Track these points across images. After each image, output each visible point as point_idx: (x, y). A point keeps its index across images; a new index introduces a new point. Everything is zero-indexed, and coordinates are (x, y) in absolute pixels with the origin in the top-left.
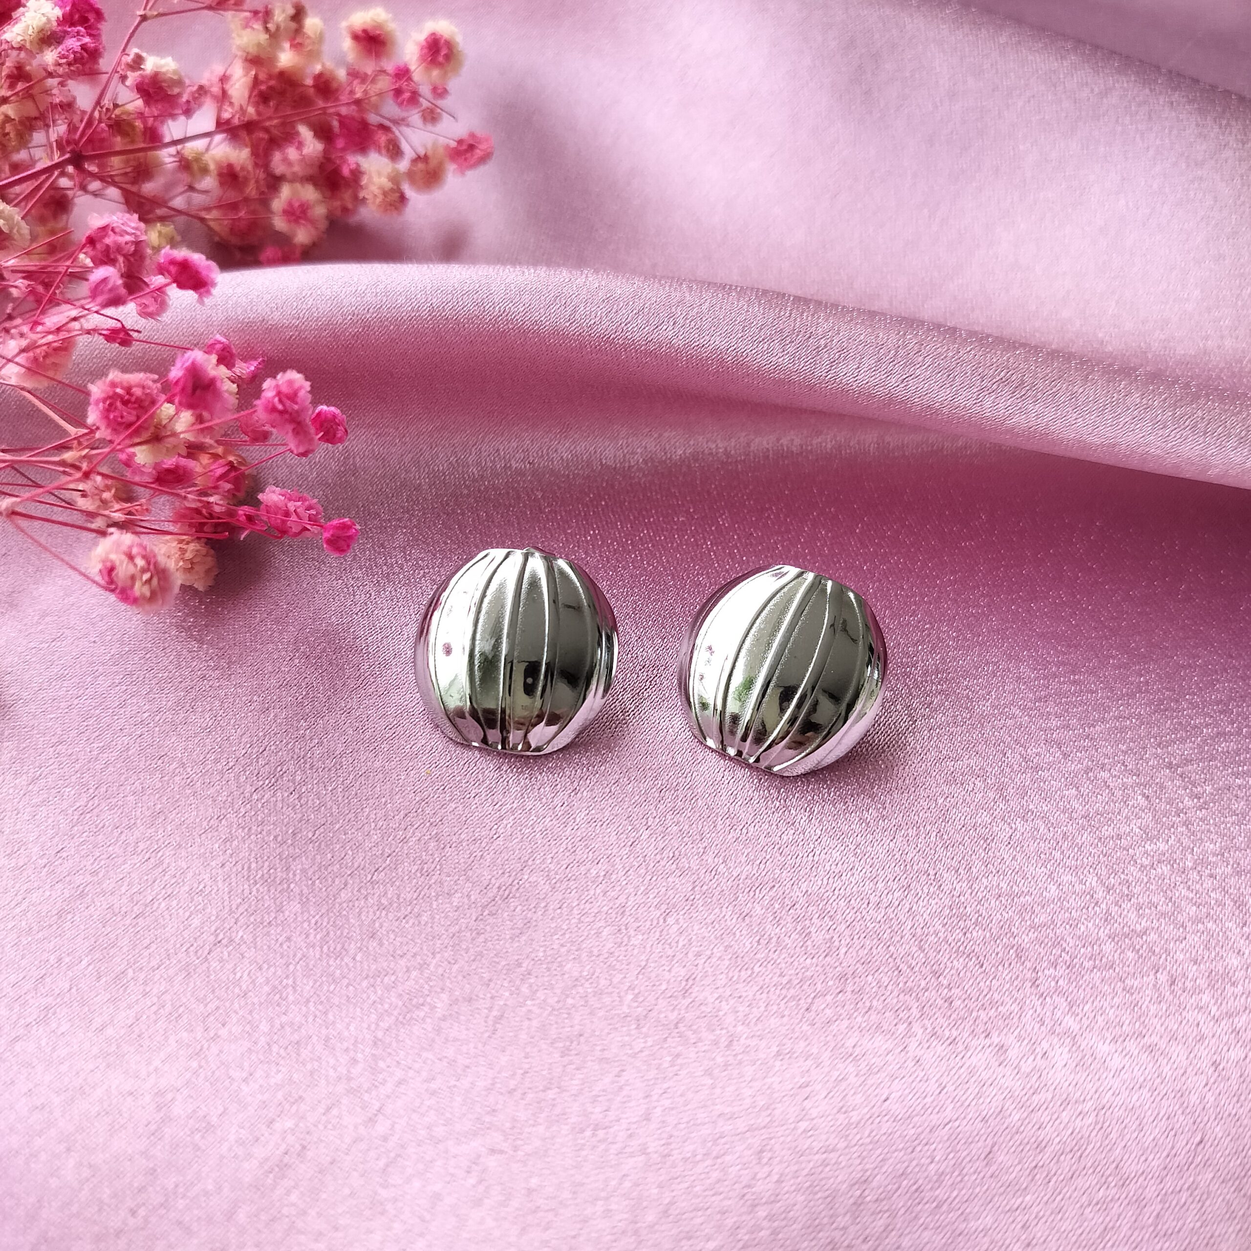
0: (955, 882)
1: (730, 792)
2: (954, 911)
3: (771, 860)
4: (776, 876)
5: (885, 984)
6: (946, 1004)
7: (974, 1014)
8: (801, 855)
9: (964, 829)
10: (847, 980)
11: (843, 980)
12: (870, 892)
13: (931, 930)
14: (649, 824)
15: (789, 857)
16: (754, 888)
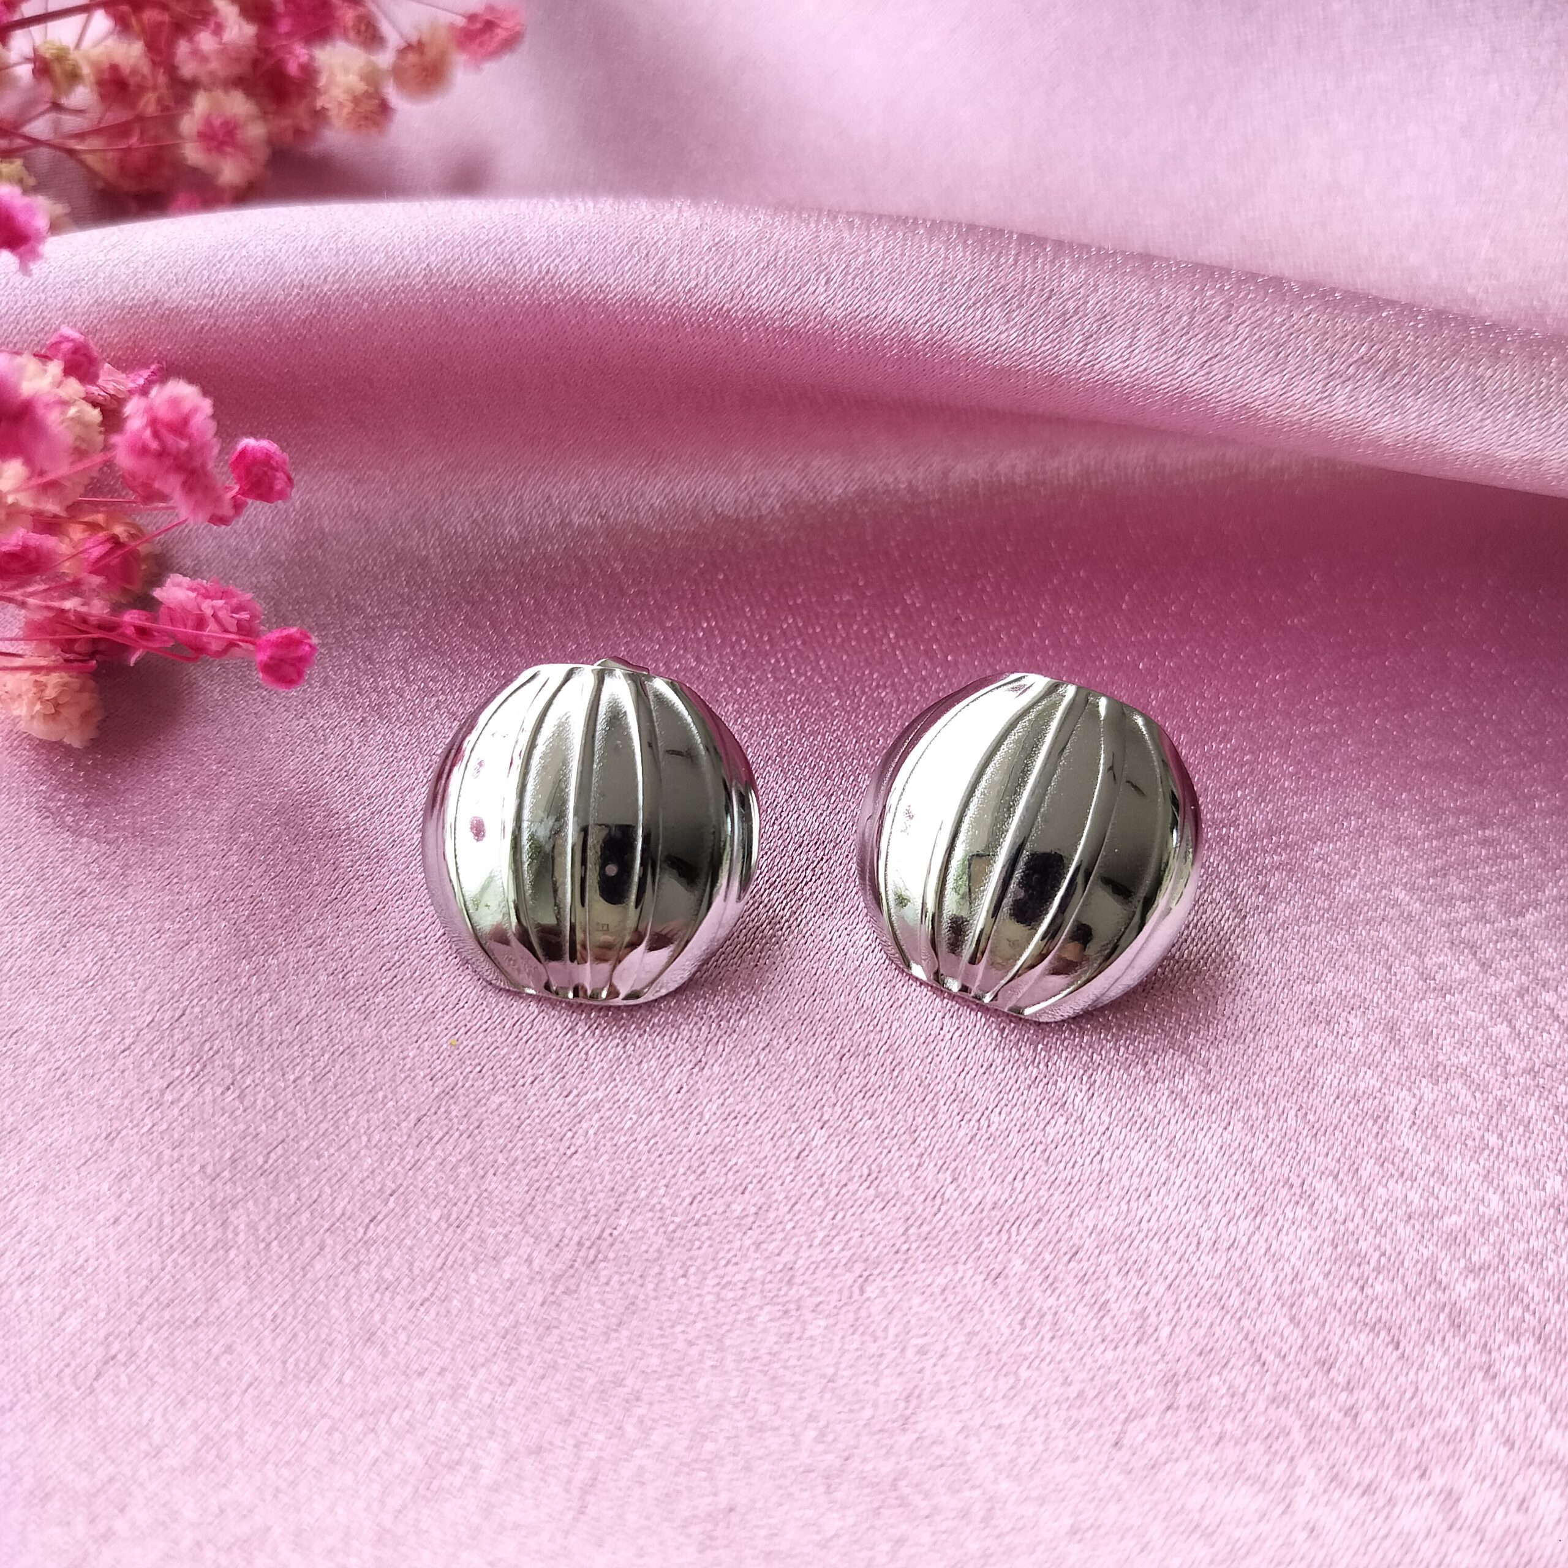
0: (1336, 1197)
1: (956, 1055)
2: (1340, 1249)
3: (1031, 1173)
4: (1043, 1201)
5: (1241, 1390)
6: (1348, 1420)
7: (1398, 1436)
8: (1080, 1162)
9: (1338, 1102)
10: (1177, 1384)
11: (1170, 1385)
12: (1199, 1223)
13: (1307, 1284)
14: (826, 1117)
15: (1062, 1165)
16: (1007, 1226)
